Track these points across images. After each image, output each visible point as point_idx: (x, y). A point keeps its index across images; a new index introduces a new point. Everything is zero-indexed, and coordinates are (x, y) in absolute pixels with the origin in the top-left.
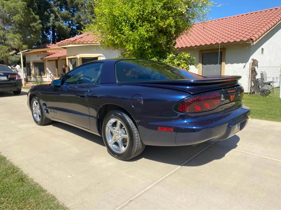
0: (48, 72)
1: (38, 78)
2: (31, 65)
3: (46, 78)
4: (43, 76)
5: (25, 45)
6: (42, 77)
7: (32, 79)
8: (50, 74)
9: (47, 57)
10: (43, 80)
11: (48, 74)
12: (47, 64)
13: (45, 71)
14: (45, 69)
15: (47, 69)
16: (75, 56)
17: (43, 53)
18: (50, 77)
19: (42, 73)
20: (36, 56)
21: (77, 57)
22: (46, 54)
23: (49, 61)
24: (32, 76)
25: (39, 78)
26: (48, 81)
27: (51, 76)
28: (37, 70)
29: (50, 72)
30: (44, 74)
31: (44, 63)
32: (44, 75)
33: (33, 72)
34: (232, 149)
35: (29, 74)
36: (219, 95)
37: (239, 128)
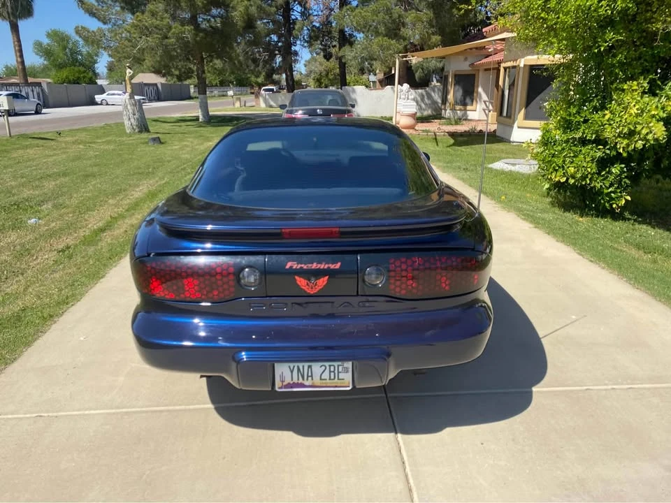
0: (481, 98)
1: (459, 112)
2: (450, 80)
3: (475, 111)
4: (469, 108)
5: (436, 37)
6: (465, 110)
7: (447, 111)
8: (485, 102)
9: (484, 61)
10: (467, 116)
11: (480, 101)
12: (481, 77)
13: (475, 94)
14: (476, 90)
15: (480, 90)
16: (516, 60)
17: (477, 51)
18: (484, 110)
19: (468, 100)
20: (462, 58)
21: (519, 65)
22: (484, 52)
23: (486, 70)
24: (448, 104)
25: (460, 110)
26: (478, 119)
27: (485, 107)
28: (460, 93)
29: (485, 97)
30: (472, 102)
31: (476, 76)
32: (472, 105)
33: (450, 97)
34: (396, 433)
35: (444, 101)
36: (232, 270)
37: (340, 378)
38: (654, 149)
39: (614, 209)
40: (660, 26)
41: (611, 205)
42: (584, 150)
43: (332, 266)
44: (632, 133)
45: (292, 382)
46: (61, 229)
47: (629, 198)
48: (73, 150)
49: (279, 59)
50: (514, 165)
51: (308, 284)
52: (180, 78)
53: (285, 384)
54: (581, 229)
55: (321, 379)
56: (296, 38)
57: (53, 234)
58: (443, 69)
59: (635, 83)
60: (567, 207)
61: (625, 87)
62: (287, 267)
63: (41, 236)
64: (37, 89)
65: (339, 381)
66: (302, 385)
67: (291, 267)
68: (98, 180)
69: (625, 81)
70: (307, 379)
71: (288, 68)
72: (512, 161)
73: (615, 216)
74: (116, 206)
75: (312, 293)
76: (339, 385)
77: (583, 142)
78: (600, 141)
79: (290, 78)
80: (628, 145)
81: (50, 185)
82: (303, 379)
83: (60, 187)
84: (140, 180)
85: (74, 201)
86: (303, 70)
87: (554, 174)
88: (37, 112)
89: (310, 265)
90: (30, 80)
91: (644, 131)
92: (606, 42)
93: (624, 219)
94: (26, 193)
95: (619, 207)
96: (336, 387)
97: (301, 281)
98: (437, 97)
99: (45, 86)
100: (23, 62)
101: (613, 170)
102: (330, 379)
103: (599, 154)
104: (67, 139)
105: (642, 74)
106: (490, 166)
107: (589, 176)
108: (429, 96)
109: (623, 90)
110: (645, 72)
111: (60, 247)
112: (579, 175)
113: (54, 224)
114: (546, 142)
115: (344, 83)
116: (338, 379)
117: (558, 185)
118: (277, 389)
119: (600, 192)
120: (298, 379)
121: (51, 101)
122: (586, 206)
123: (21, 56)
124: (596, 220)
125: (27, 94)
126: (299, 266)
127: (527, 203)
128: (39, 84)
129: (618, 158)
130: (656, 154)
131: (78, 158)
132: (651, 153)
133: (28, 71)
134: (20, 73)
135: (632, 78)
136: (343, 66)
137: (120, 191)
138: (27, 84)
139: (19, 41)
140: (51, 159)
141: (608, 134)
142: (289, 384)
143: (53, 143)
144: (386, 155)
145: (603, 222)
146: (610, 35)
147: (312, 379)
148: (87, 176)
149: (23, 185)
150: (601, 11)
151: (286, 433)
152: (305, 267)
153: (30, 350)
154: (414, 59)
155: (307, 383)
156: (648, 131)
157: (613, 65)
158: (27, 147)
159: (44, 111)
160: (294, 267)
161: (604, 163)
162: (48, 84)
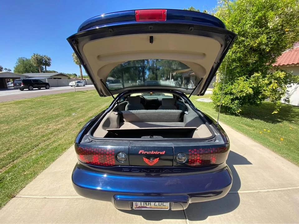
2: (183, 79)
6: (187, 86)
11: (191, 84)
15: (191, 81)
23: (193, 76)
28: (186, 82)
30: (189, 84)
31: (190, 78)
34: (186, 219)
35: (182, 83)
36: (113, 153)
37: (164, 205)
38: (248, 96)
39: (236, 113)
40: (251, 61)
41: (235, 112)
42: (227, 96)
43: (161, 153)
44: (242, 91)
45: (141, 206)
46: (81, 117)
47: (241, 110)
48: (90, 95)
49: (141, 74)
50: (203, 100)
51: (149, 161)
52: (118, 78)
53: (137, 207)
54: (228, 119)
55: (155, 205)
56: (146, 69)
57: (78, 118)
58: (181, 76)
59: (242, 77)
60: (221, 112)
61: (239, 79)
62: (139, 153)
63: (75, 118)
64: (84, 81)
65: (163, 206)
66: (146, 207)
67: (141, 153)
68: (94, 103)
69: (239, 77)
70: (148, 205)
71: (144, 76)
72: (202, 99)
73: (236, 115)
74: (97, 110)
75: (151, 165)
76: (163, 208)
77: (226, 94)
78: (231, 94)
79: (144, 79)
80: (241, 95)
81: (81, 104)
82: (146, 205)
83: (84, 105)
84: (105, 103)
85: (86, 108)
86: (147, 77)
87: (218, 103)
88: (84, 86)
89: (150, 152)
90: (83, 78)
91: (246, 91)
92: (234, 66)
93: (239, 116)
94: (75, 106)
95: (238, 113)
96: (161, 208)
97: (146, 160)
98: (180, 83)
99: (86, 80)
100: (82, 75)
101: (236, 102)
102: (159, 205)
103: (232, 97)
104: (89, 92)
105: (243, 75)
106: (196, 100)
107: (229, 104)
108: (178, 83)
109: (238, 80)
110: (245, 74)
111: (79, 122)
112: (226, 103)
113: (79, 115)
114: (215, 94)
115: (157, 79)
116: (163, 205)
117: (218, 106)
118: (134, 209)
119: (232, 108)
120: (144, 205)
121: (87, 83)
122: (227, 112)
123: (82, 73)
124: (231, 116)
125: (82, 82)
126: (145, 152)
127: (210, 111)
128: (85, 80)
129: (237, 98)
130: (249, 97)
131: (90, 97)
132: (247, 98)
133: (83, 77)
134: (81, 77)
135: (241, 76)
136: (157, 76)
137: (99, 106)
138: (83, 79)
139: (81, 70)
140: (84, 97)
141: (234, 91)
142: (140, 206)
143: (85, 93)
144: (173, 98)
145: (233, 117)
146: (234, 64)
147: (151, 205)
148: (92, 102)
149: (75, 104)
150: (233, 57)
151: (138, 216)
152: (148, 153)
153: (54, 163)
154: (174, 74)
155: (148, 207)
156: (247, 90)
157: (235, 72)
158: (79, 94)
159: (86, 86)
160: (143, 153)
161: (233, 100)
162: (87, 79)
